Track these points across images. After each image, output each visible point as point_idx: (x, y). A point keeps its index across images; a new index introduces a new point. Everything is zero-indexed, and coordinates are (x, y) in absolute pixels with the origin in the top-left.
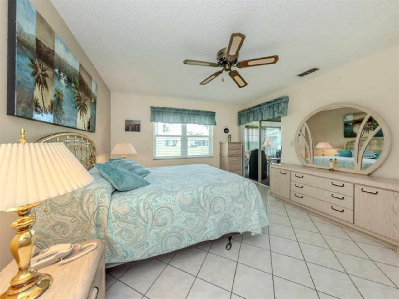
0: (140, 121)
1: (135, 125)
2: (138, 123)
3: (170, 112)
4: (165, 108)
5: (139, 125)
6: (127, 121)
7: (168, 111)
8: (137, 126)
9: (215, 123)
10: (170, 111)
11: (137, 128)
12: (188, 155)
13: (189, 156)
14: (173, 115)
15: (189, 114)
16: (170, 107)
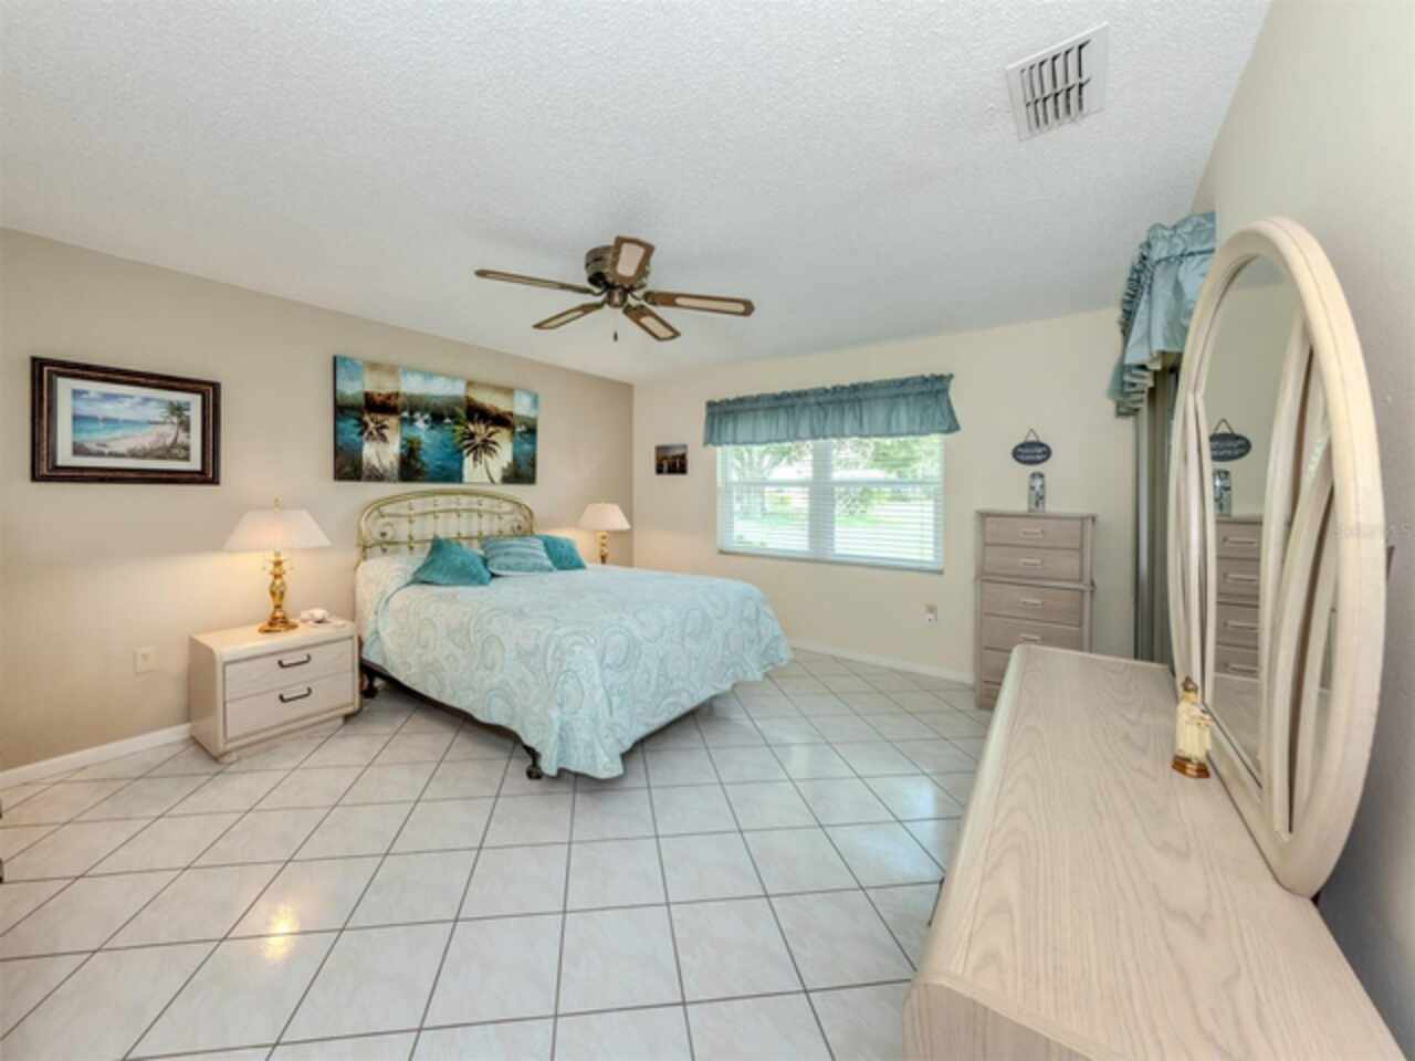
0: (685, 447)
1: (675, 457)
2: (679, 452)
3: (754, 410)
4: (741, 401)
5: (683, 457)
6: (659, 449)
7: (747, 406)
8: (678, 461)
9: (954, 420)
10: (755, 405)
11: (678, 465)
12: (838, 552)
13: (840, 555)
14: (766, 416)
15: (819, 404)
16: (755, 393)
